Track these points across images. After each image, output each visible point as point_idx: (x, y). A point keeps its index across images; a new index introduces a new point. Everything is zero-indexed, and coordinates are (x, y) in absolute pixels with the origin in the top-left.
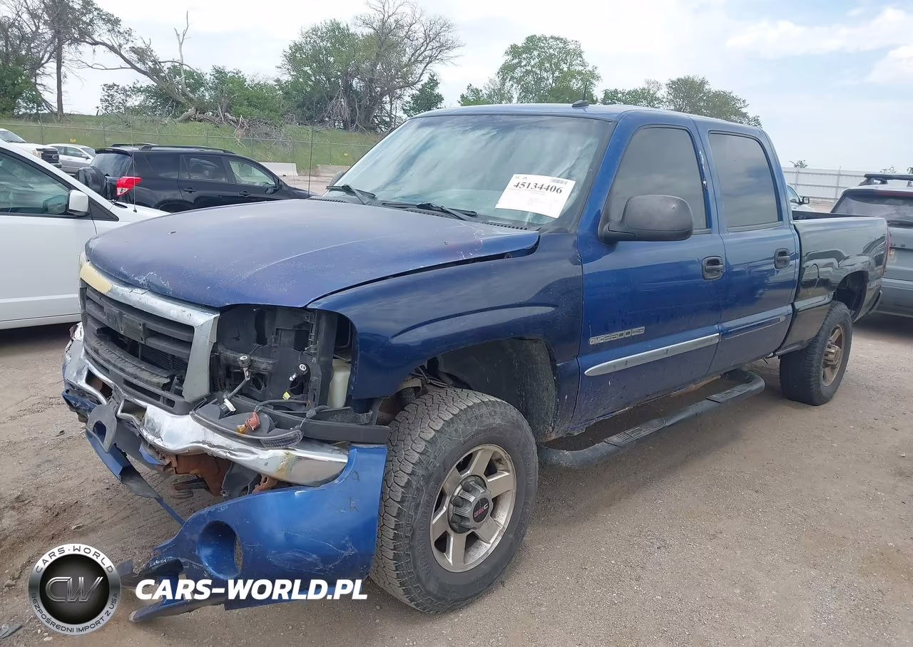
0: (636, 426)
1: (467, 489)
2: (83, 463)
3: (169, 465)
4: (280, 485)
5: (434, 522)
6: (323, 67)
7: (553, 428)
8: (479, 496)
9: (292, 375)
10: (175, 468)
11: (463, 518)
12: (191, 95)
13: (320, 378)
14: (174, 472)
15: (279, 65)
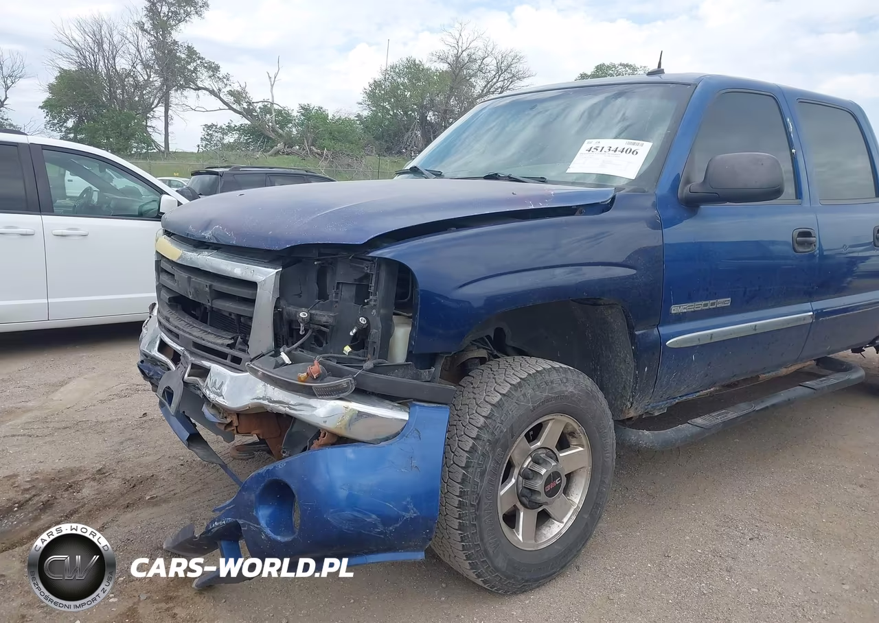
0: (722, 409)
1: (536, 461)
2: (161, 442)
3: (230, 424)
4: (340, 440)
5: (502, 493)
6: (400, 102)
7: (632, 404)
8: (551, 470)
9: (352, 330)
10: (237, 427)
11: (533, 491)
12: (280, 131)
13: (380, 330)
14: (235, 431)
15: (360, 101)
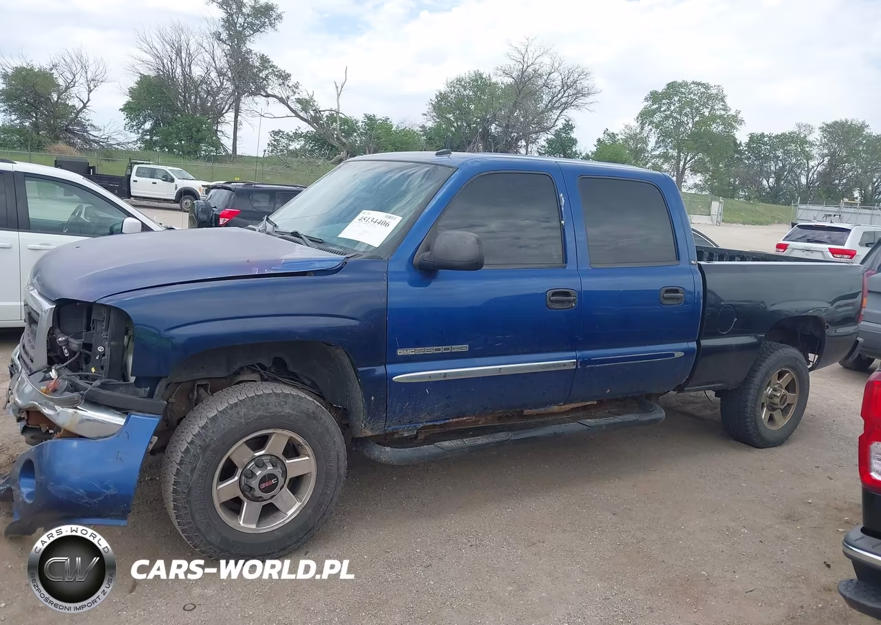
1: (258, 465)
5: (219, 487)
6: (463, 113)
7: (365, 425)
9: (97, 355)
10: (27, 420)
11: (251, 488)
12: (344, 140)
15: (426, 112)
